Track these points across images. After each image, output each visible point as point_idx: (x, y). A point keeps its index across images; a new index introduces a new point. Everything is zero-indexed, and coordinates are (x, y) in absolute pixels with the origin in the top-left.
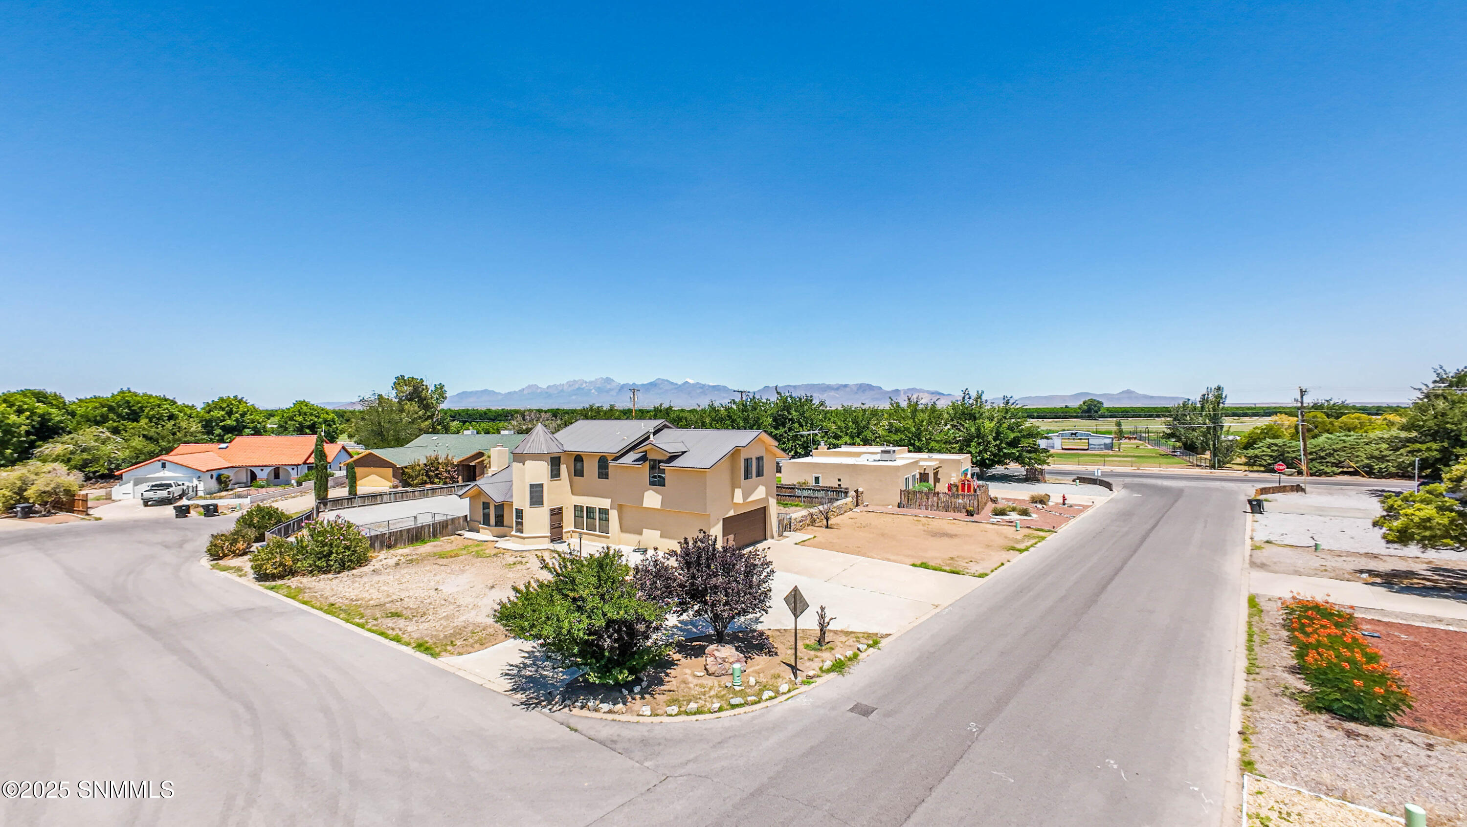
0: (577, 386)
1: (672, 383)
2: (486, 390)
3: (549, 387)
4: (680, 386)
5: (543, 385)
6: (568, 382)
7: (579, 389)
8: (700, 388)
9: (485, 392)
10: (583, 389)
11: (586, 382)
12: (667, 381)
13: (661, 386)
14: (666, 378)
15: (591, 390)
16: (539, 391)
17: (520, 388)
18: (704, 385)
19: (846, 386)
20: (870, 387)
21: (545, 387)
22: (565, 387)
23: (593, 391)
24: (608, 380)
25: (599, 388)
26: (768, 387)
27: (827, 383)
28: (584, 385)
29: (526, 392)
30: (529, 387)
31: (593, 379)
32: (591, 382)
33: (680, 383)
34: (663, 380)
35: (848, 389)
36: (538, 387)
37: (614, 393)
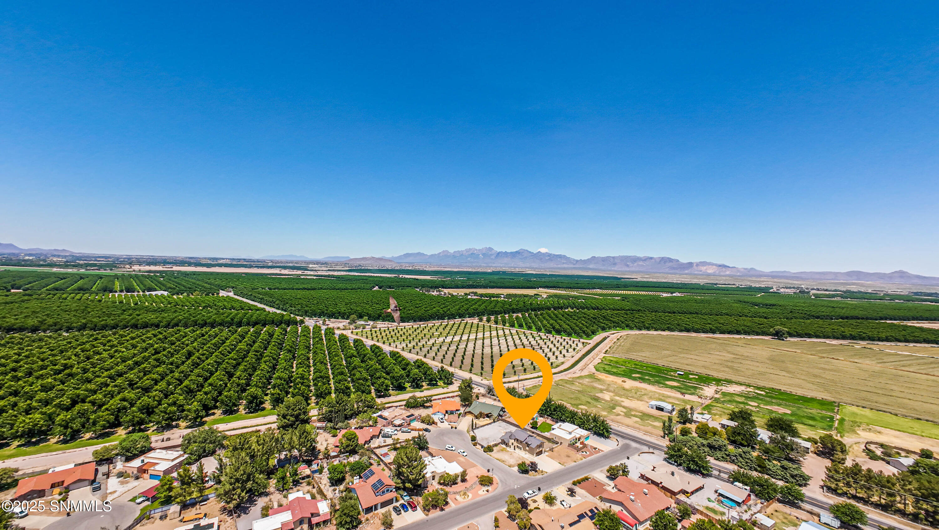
0: (471, 252)
1: (530, 252)
2: (417, 253)
3: (454, 252)
4: (535, 254)
5: (452, 251)
6: (465, 250)
7: (472, 254)
8: (548, 256)
9: (419, 254)
10: (475, 254)
11: (477, 250)
12: (527, 250)
13: (523, 254)
15: (479, 255)
18: (551, 254)
19: (651, 258)
20: (670, 260)
21: (452, 252)
22: (464, 253)
23: (481, 255)
24: (490, 249)
26: (595, 257)
27: (638, 255)
28: (475, 252)
29: (441, 255)
30: (444, 251)
31: (481, 248)
32: (479, 250)
34: (524, 250)
35: (653, 260)
37: (493, 257)
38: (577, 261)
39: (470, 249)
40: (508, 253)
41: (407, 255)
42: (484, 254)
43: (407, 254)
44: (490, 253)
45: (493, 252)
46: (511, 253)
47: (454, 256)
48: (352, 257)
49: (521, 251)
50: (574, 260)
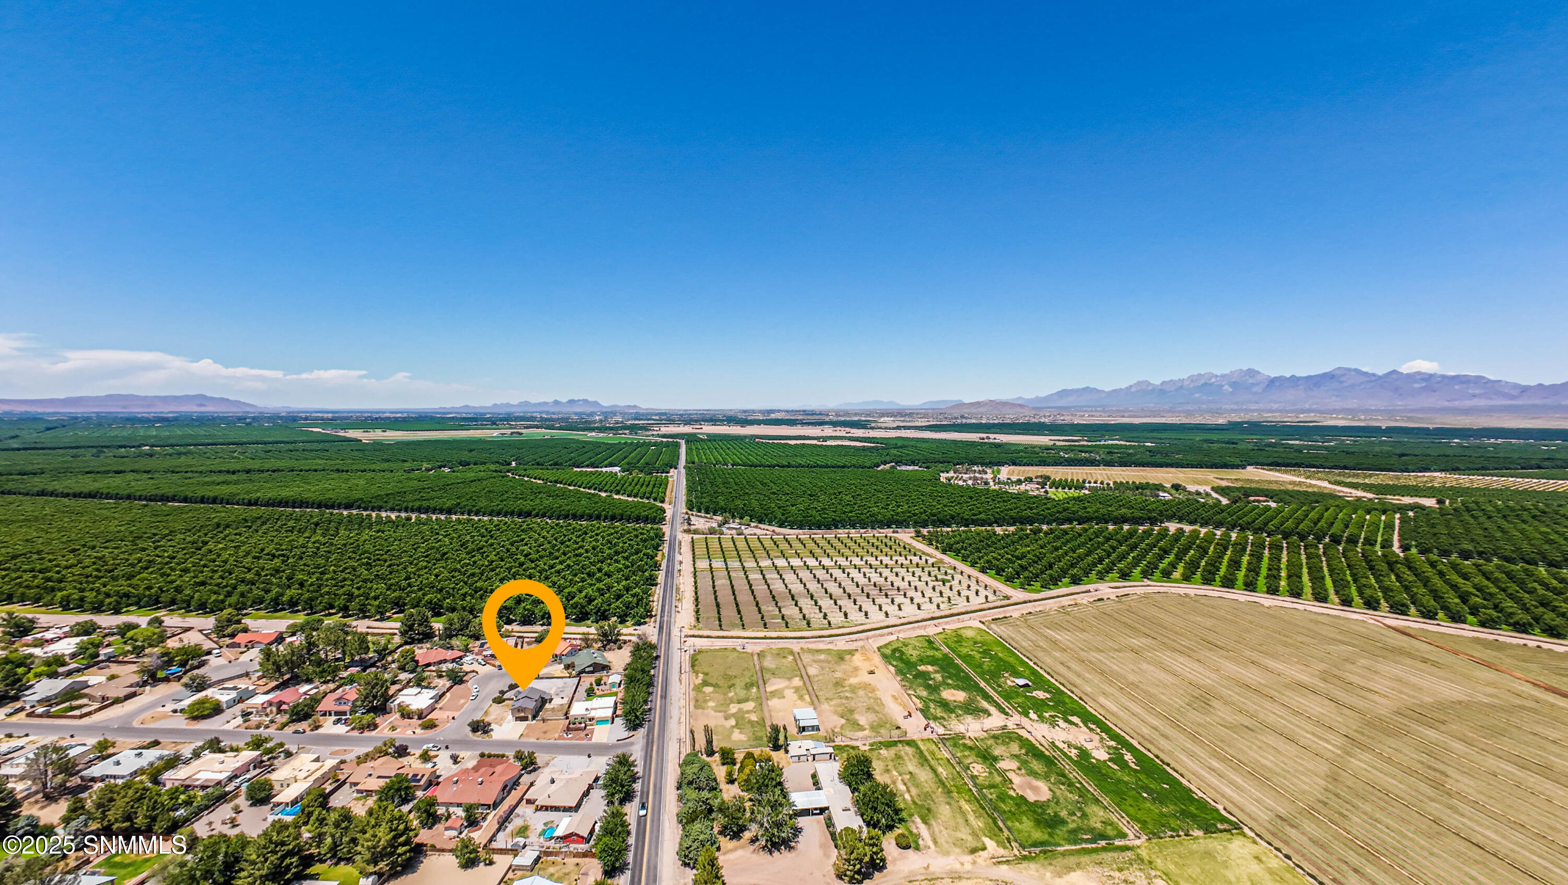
0: (1203, 382)
1: (1366, 374)
2: (1087, 388)
3: (1163, 383)
4: (1380, 377)
5: (1156, 381)
6: (1189, 377)
7: (1205, 384)
8: (1423, 380)
9: (1086, 389)
10: (1211, 385)
11: (1217, 376)
13: (1343, 379)
14: (1353, 367)
15: (1223, 386)
16: (1150, 388)
17: (1127, 385)
21: (1158, 382)
23: (1226, 387)
24: (1251, 372)
25: (1234, 382)
28: (1213, 380)
29: (1133, 390)
30: (1139, 383)
31: (1227, 372)
32: (1223, 376)
33: (1380, 372)
34: (1349, 370)
36: (1149, 384)
38: (1525, 390)
39: (1199, 375)
40: (1299, 379)
41: (1064, 393)
42: (1234, 385)
43: (1064, 391)
44: (1251, 381)
45: (1259, 378)
46: (1309, 378)
47: (1161, 391)
48: (967, 400)
49: (1339, 372)
50: (1515, 386)
